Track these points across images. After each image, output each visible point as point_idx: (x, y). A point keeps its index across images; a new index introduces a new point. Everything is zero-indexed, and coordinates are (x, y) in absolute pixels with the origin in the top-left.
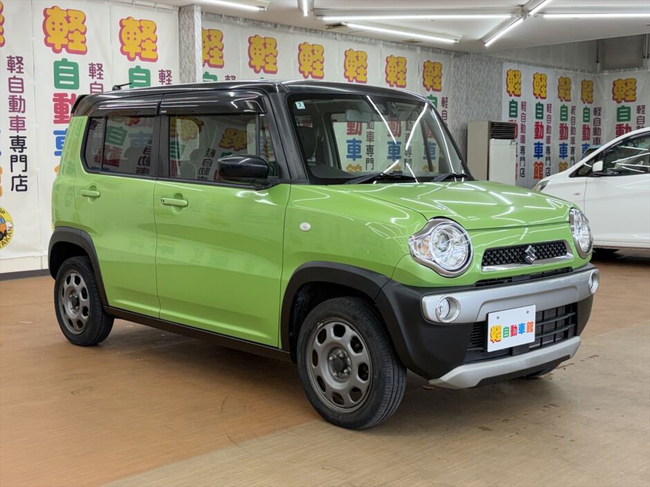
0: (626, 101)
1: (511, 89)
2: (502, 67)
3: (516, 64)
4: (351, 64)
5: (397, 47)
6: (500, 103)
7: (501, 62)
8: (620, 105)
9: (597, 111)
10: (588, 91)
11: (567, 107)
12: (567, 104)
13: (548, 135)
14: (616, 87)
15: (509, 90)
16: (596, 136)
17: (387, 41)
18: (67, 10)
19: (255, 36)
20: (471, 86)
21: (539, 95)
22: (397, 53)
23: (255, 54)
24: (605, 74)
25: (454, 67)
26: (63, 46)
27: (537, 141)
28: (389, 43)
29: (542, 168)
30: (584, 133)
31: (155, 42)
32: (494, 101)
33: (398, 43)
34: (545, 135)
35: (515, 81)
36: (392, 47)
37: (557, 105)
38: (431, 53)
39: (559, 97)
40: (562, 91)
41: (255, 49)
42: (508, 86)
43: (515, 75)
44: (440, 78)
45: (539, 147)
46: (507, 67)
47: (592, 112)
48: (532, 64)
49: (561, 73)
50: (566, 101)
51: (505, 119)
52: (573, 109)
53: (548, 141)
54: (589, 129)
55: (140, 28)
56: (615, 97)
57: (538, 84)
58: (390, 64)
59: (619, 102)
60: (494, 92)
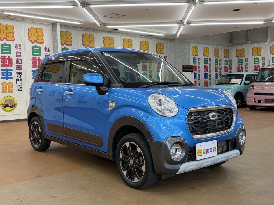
0: (241, 57)
1: (194, 53)
2: (190, 45)
3: (195, 44)
4: (126, 44)
5: (145, 38)
6: (189, 58)
7: (189, 43)
8: (239, 59)
9: (230, 61)
10: (227, 54)
11: (218, 60)
12: (217, 58)
13: (210, 70)
14: (237, 52)
15: (193, 53)
16: (230, 70)
17: (141, 35)
18: (6, 25)
19: (85, 34)
20: (177, 52)
21: (206, 55)
22: (145, 40)
23: (85, 40)
24: (233, 47)
25: (169, 45)
26: (4, 38)
27: (205, 72)
28: (142, 36)
29: (207, 83)
30: (225, 69)
31: (43, 36)
32: (187, 57)
33: (145, 36)
34: (209, 70)
35: (195, 50)
36: (143, 38)
37: (213, 59)
38: (159, 40)
39: (214, 56)
40: (216, 54)
41: (85, 39)
42: (192, 52)
43: (195, 48)
44: (163, 49)
45: (206, 75)
46: (192, 45)
47: (228, 62)
48: (202, 44)
49: (215, 47)
50: (217, 57)
51: (191, 64)
52: (220, 60)
53: (210, 72)
54: (227, 68)
55: (37, 31)
56: (237, 56)
57: (205, 51)
58: (142, 44)
59: (238, 57)
60: (186, 54)
